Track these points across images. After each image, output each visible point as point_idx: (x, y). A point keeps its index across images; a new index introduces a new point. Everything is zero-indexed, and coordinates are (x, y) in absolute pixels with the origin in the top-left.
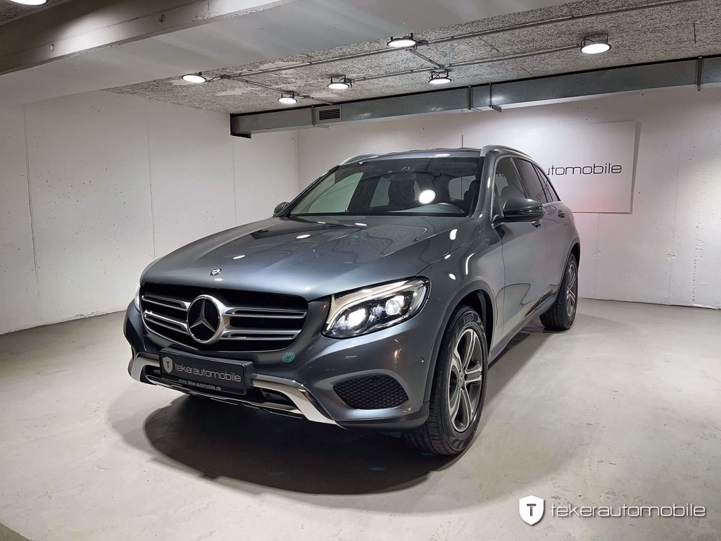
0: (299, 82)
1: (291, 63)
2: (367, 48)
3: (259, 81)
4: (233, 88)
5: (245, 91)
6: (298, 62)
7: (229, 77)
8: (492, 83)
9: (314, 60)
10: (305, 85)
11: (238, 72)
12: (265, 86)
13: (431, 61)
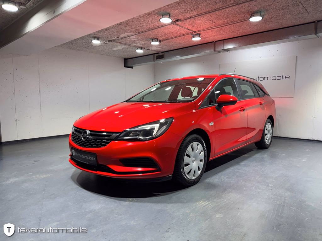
0: (140, 42)
1: (131, 33)
2: (157, 25)
3: (125, 42)
4: (117, 46)
5: (123, 48)
6: (134, 33)
7: (111, 41)
8: (224, 40)
9: (139, 31)
10: (144, 43)
11: (114, 38)
12: (129, 45)
13: (189, 29)
